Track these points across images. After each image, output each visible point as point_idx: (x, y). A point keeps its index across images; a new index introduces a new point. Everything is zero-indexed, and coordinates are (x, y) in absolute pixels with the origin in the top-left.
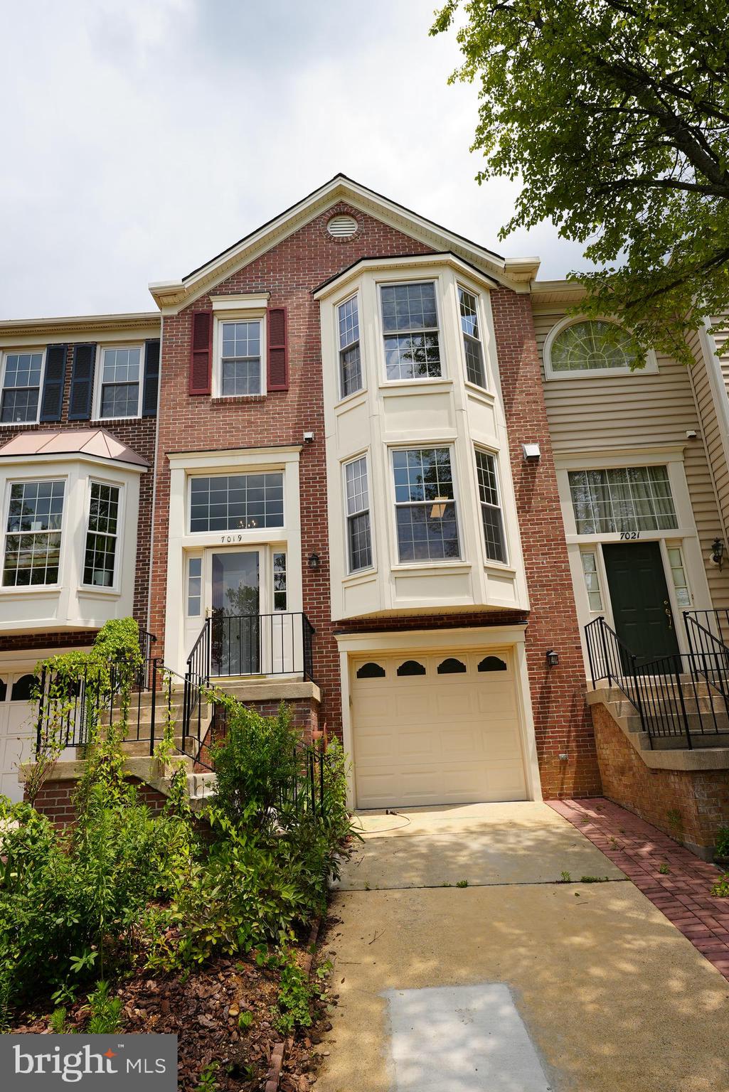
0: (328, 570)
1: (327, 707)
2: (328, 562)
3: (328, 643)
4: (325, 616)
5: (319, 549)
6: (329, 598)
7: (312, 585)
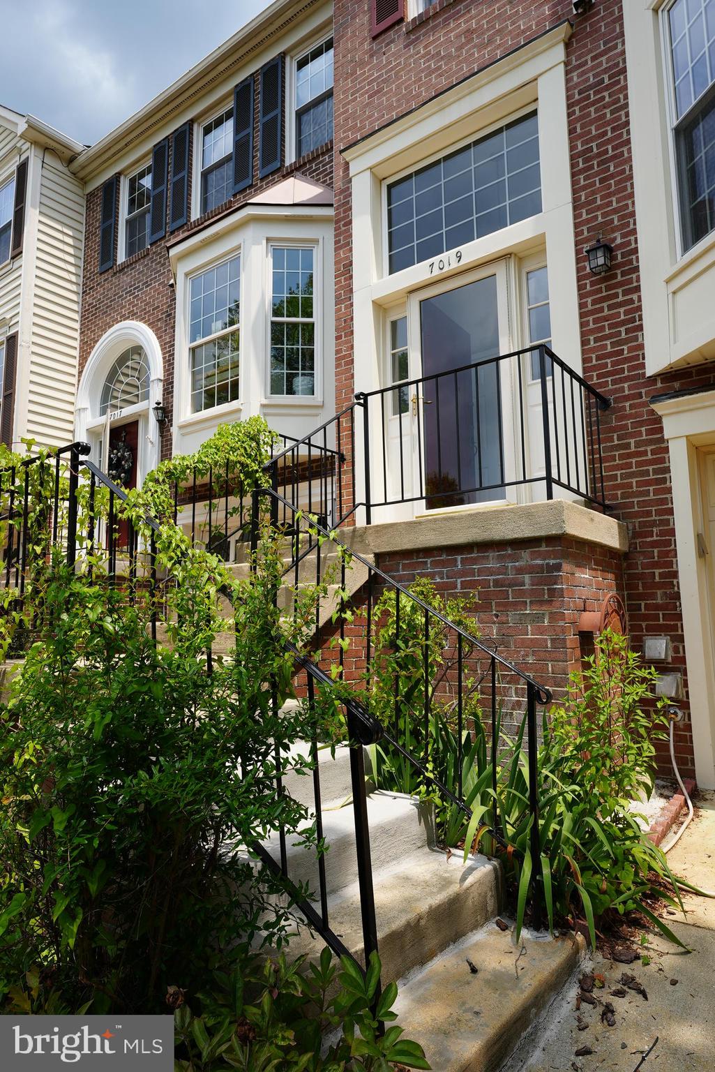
0: (637, 269)
1: (641, 560)
2: (636, 251)
3: (641, 424)
4: (631, 369)
5: (613, 230)
6: (640, 328)
7: (601, 310)
